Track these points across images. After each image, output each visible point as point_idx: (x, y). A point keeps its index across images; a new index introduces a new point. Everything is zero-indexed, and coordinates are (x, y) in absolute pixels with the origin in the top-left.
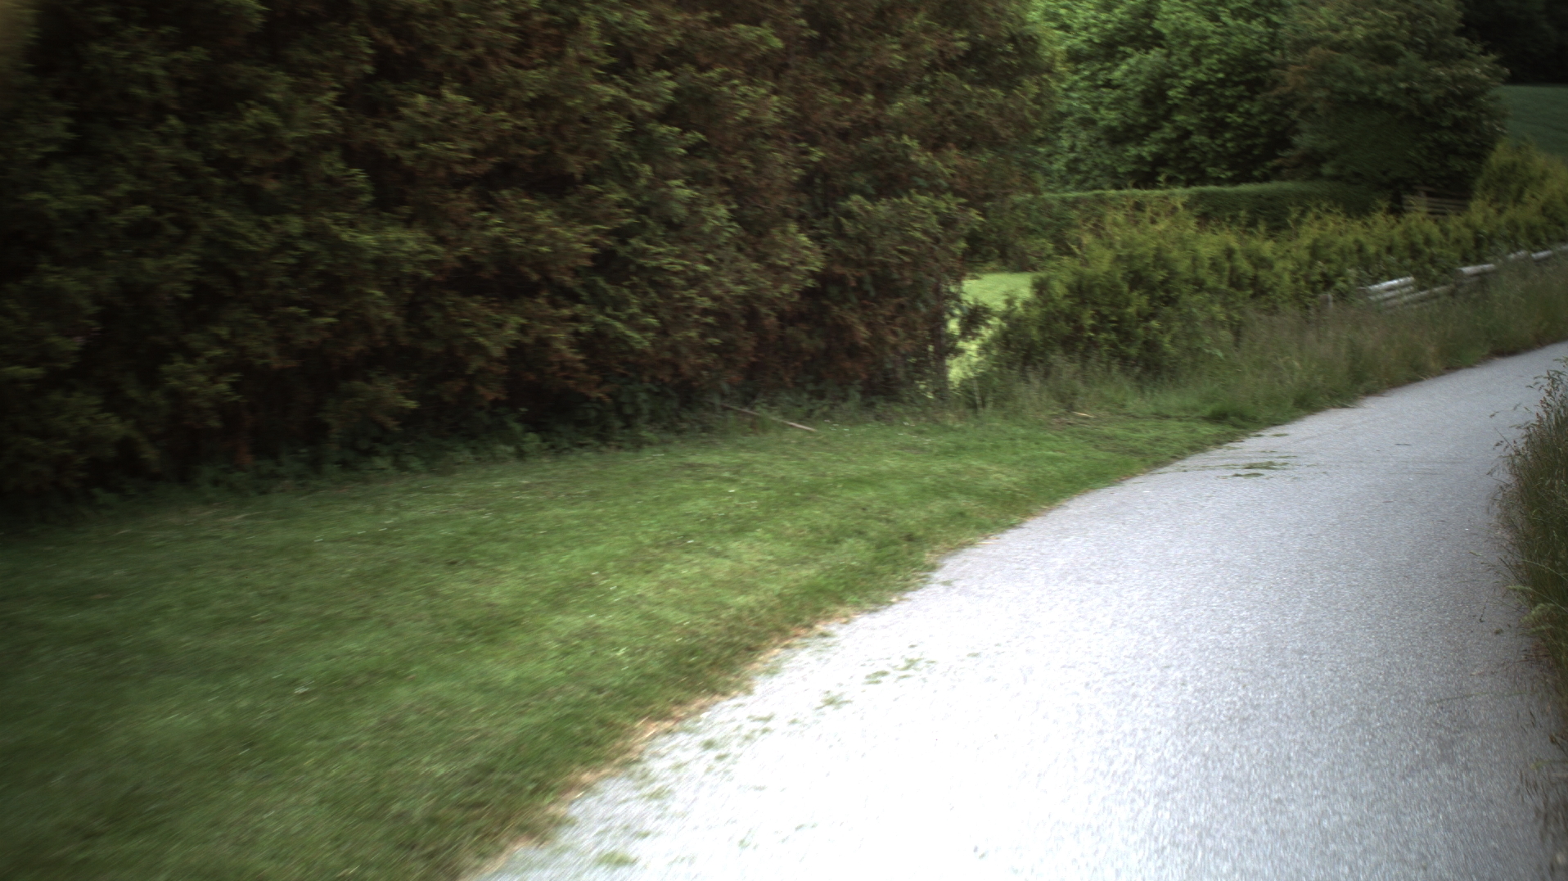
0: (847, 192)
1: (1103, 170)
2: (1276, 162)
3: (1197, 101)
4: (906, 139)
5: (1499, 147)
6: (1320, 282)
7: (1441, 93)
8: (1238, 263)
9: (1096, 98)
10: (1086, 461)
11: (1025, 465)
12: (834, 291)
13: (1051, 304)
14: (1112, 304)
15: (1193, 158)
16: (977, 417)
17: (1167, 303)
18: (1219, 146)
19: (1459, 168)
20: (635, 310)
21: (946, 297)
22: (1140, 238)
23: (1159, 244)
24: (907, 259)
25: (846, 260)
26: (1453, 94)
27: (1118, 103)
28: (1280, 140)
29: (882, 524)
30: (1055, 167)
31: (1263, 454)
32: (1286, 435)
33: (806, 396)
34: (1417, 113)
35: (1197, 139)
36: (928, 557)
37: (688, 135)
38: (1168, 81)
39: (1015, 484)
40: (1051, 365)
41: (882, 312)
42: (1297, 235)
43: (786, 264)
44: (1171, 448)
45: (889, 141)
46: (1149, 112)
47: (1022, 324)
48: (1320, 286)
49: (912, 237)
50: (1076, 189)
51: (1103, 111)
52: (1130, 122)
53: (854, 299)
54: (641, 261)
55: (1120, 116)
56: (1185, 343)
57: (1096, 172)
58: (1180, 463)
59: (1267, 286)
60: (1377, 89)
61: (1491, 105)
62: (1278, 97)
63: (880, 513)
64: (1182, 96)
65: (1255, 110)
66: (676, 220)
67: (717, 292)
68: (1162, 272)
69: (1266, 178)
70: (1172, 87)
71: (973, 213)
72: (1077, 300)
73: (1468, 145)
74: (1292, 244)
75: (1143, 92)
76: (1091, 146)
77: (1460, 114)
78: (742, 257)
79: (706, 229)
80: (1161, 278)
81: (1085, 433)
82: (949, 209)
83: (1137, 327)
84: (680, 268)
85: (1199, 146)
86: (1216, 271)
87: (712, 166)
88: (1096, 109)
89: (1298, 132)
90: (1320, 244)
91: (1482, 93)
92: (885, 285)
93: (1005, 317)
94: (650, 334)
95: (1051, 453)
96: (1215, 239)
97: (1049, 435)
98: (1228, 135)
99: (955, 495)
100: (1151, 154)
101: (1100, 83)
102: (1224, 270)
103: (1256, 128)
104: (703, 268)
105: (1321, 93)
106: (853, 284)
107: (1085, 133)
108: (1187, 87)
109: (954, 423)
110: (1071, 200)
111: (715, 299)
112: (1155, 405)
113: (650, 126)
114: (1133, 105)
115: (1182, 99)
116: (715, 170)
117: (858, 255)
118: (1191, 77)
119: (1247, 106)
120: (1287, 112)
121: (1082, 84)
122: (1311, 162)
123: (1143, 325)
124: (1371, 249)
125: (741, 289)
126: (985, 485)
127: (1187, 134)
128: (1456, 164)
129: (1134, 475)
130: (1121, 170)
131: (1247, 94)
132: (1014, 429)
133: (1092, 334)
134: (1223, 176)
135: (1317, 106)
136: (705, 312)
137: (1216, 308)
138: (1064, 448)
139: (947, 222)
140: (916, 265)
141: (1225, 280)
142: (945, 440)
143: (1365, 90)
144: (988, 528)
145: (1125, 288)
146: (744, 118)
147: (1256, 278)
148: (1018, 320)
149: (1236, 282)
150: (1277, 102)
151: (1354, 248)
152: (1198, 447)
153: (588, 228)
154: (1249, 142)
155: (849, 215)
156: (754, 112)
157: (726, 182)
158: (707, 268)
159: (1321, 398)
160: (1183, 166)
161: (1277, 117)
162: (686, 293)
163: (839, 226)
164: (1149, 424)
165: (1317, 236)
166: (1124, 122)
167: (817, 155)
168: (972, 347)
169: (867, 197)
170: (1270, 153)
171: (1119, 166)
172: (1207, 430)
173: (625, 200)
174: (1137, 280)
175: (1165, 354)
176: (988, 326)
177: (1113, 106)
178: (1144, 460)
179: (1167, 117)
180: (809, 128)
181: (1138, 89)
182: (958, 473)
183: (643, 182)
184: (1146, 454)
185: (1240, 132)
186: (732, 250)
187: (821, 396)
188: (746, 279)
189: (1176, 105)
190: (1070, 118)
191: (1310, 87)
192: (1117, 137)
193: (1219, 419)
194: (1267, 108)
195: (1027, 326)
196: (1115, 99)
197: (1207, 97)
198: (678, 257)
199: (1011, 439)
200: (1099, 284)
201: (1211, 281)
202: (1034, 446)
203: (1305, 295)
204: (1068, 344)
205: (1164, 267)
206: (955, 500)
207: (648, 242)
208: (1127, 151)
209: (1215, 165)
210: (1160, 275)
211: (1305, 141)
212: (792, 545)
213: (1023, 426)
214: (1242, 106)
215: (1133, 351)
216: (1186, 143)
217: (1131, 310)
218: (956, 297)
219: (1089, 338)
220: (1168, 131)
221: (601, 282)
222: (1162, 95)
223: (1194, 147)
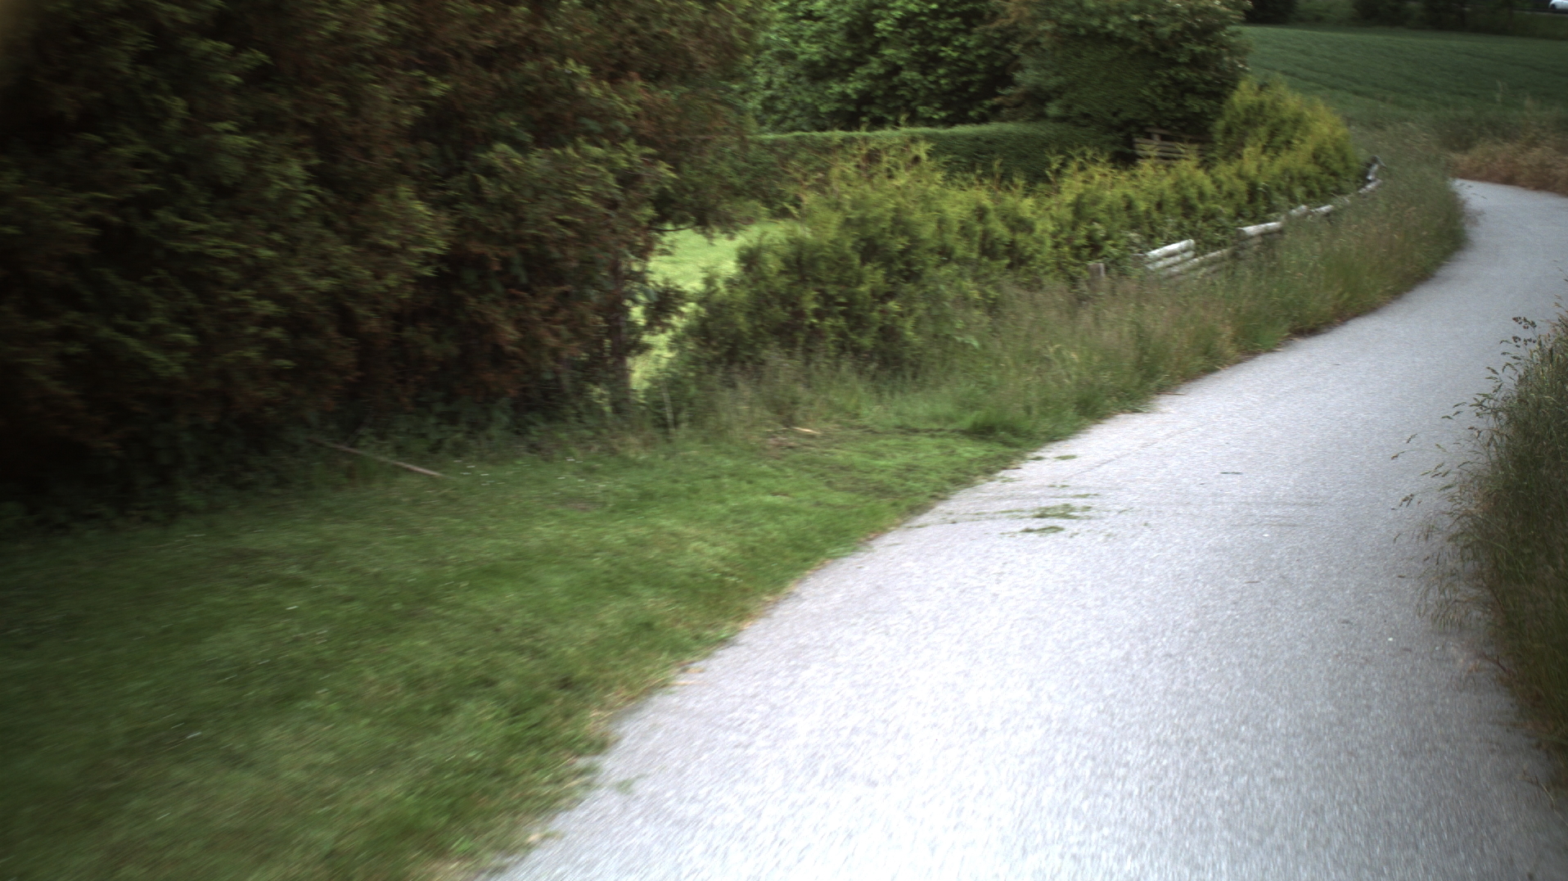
0: (490, 139)
1: (803, 109)
2: (996, 101)
3: (907, 34)
4: (571, 65)
5: (1243, 85)
6: (1085, 247)
7: (1178, 26)
8: (991, 226)
9: (795, 30)
10: (819, 509)
11: (736, 522)
12: (470, 276)
13: (762, 283)
14: (839, 282)
15: (902, 95)
16: (669, 441)
17: (907, 279)
18: (931, 82)
19: (1197, 109)
20: (158, 320)
21: (627, 277)
22: (875, 196)
23: (898, 204)
24: (570, 233)
25: (487, 235)
26: (1189, 28)
27: (820, 36)
28: (1000, 77)
29: (523, 659)
30: (750, 105)
31: (1053, 492)
32: (1073, 457)
33: (432, 420)
34: (1152, 48)
35: (907, 75)
36: (593, 720)
37: (245, 56)
38: (875, 12)
39: (723, 559)
40: (763, 363)
41: (536, 305)
42: (1058, 191)
43: (394, 244)
44: (927, 481)
45: (549, 68)
46: (854, 46)
47: (725, 310)
48: (1085, 252)
49: (577, 204)
50: (773, 130)
51: (803, 44)
52: (833, 56)
53: (499, 288)
54: (173, 244)
55: (822, 49)
56: (930, 329)
57: (796, 112)
58: (941, 507)
59: (1027, 254)
60: (1107, 22)
61: (1233, 40)
62: (998, 30)
63: (522, 635)
64: (891, 29)
65: (971, 44)
66: (226, 182)
67: (287, 289)
68: (901, 240)
69: (983, 119)
70: (879, 19)
71: (663, 168)
72: (796, 277)
73: (1207, 83)
74: (1053, 201)
75: (847, 24)
76: (789, 82)
77: (1199, 49)
78: (328, 233)
79: (271, 195)
80: (901, 247)
81: (811, 462)
82: (630, 162)
83: (871, 310)
84: (231, 254)
85: (909, 83)
86: (965, 235)
87: (285, 104)
88: (796, 43)
89: (1020, 68)
90: (1085, 200)
91: (1222, 27)
92: (543, 269)
93: (703, 300)
94: (184, 354)
95: (769, 499)
96: (961, 196)
97: (764, 468)
98: (941, 71)
99: (637, 588)
100: (857, 91)
101: (800, 14)
102: (974, 233)
103: (973, 64)
104: (266, 253)
105: (1048, 26)
106: (497, 268)
107: (783, 68)
108: (896, 19)
109: (637, 454)
110: (768, 142)
111: (281, 300)
112: (899, 414)
113: (186, 41)
114: (837, 38)
115: (891, 33)
116: (288, 109)
117: (502, 228)
118: (901, 9)
119: (963, 40)
120: (1009, 46)
121: (780, 16)
122: (1036, 100)
123: (879, 307)
124: (1142, 206)
125: (325, 284)
126: (681, 565)
127: (897, 69)
128: (1194, 104)
129: (884, 531)
130: (823, 109)
131: (962, 27)
132: (718, 458)
133: (815, 321)
134: (936, 117)
135: (1042, 40)
136: (267, 322)
137: (968, 284)
138: (787, 488)
139: (628, 180)
140: (584, 237)
141: (976, 246)
142: (622, 484)
143: (1096, 22)
144: (686, 650)
145: (857, 261)
146: (334, 33)
147: (1013, 243)
148: (721, 305)
149: (989, 249)
150: (997, 35)
151: (1123, 205)
152: (962, 478)
153: (83, 196)
154: (964, 79)
155: (490, 171)
156: (347, 24)
157: (304, 126)
158: (270, 253)
159: (1108, 402)
160: (891, 105)
161: (996, 51)
162: (238, 295)
163: (476, 187)
164: (892, 442)
165: (1081, 191)
166: (827, 57)
167: (439, 88)
168: (661, 340)
169: (519, 146)
170: (989, 90)
171: (821, 105)
172: (970, 450)
173: (145, 155)
174: (870, 250)
175: (906, 344)
176: (681, 314)
177: (814, 40)
178: (894, 505)
179: (874, 50)
180: (432, 49)
181: (843, 21)
182: (642, 544)
183: (173, 125)
184: (896, 494)
185: (954, 68)
186: (315, 226)
187: (452, 419)
188: (335, 268)
189: (884, 39)
190: (768, 52)
191: (1034, 20)
192: (818, 73)
193: (982, 433)
194: (986, 41)
195: (732, 313)
196: (816, 32)
197: (919, 30)
198: (229, 237)
199: (714, 477)
200: (822, 257)
201: (960, 250)
202: (745, 486)
203: (1070, 263)
204: (786, 334)
205: (904, 233)
206: (638, 597)
207: (184, 215)
208: (830, 88)
209: (926, 104)
210: (899, 243)
211: (1028, 77)
212: (371, 725)
213: (729, 454)
214: (957, 40)
215: (867, 342)
216: (896, 80)
217: (863, 289)
218: (640, 277)
219: (812, 326)
220: (875, 66)
221: (111, 276)
222: (869, 28)
223: (904, 84)
